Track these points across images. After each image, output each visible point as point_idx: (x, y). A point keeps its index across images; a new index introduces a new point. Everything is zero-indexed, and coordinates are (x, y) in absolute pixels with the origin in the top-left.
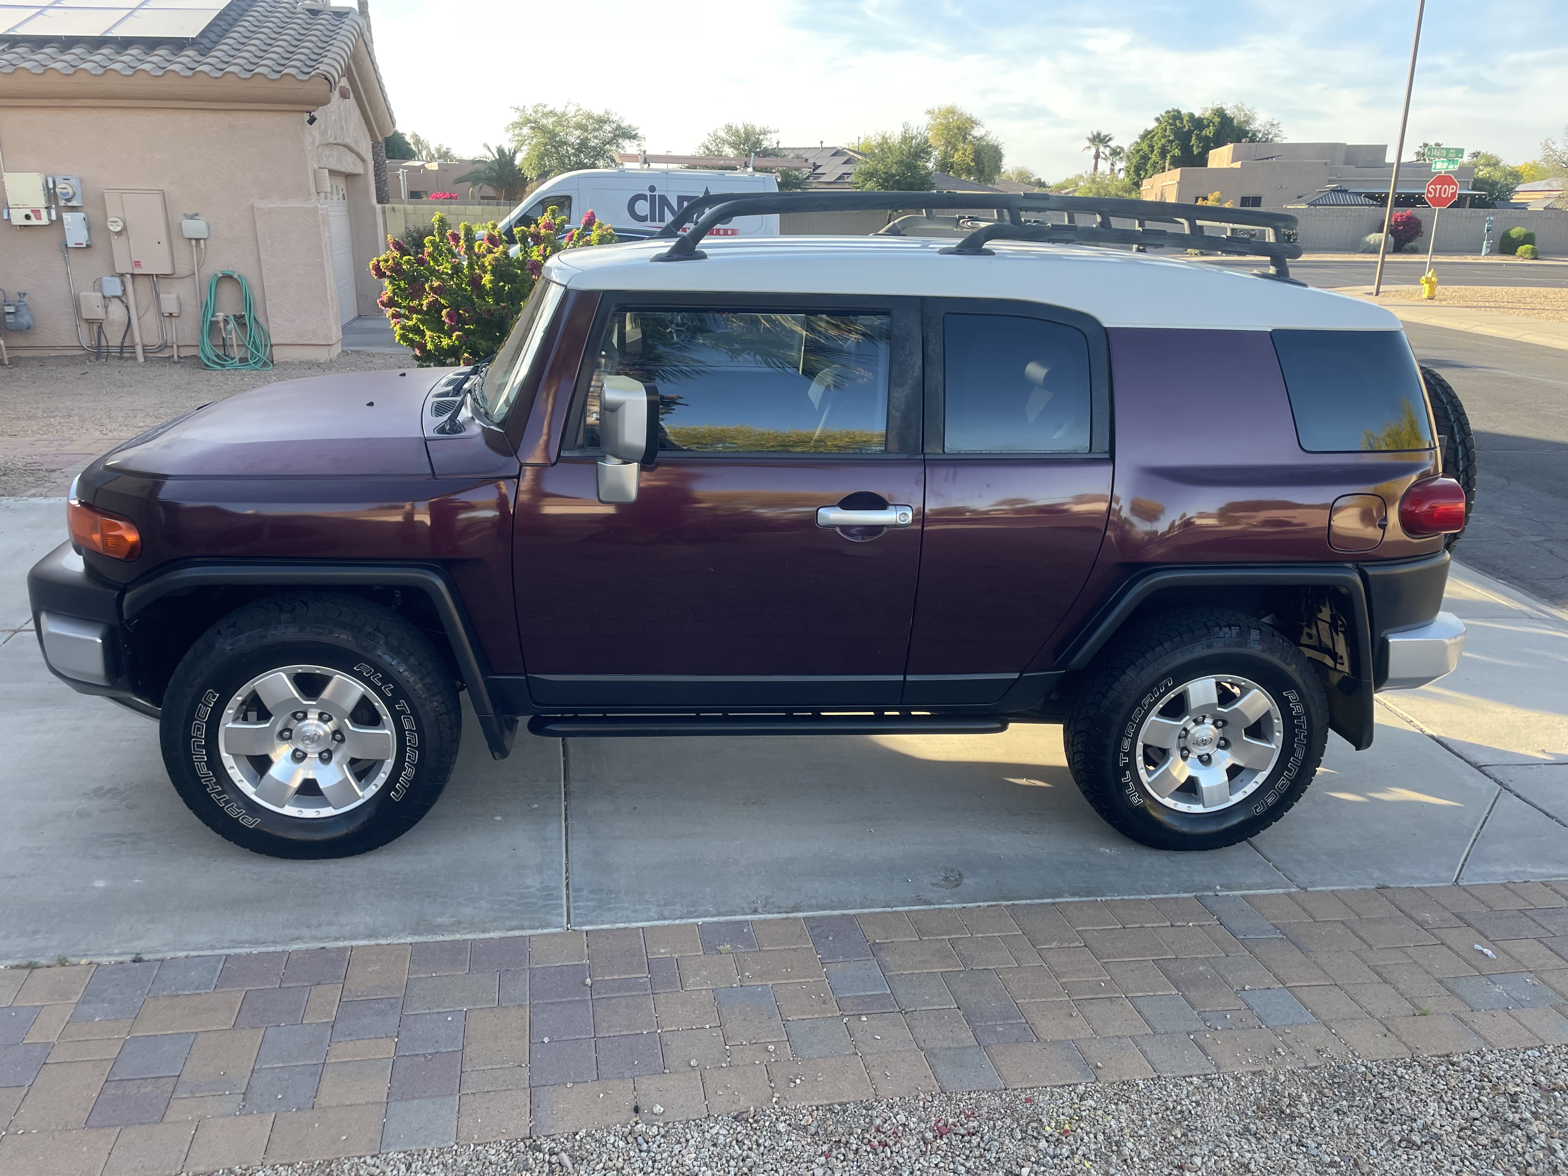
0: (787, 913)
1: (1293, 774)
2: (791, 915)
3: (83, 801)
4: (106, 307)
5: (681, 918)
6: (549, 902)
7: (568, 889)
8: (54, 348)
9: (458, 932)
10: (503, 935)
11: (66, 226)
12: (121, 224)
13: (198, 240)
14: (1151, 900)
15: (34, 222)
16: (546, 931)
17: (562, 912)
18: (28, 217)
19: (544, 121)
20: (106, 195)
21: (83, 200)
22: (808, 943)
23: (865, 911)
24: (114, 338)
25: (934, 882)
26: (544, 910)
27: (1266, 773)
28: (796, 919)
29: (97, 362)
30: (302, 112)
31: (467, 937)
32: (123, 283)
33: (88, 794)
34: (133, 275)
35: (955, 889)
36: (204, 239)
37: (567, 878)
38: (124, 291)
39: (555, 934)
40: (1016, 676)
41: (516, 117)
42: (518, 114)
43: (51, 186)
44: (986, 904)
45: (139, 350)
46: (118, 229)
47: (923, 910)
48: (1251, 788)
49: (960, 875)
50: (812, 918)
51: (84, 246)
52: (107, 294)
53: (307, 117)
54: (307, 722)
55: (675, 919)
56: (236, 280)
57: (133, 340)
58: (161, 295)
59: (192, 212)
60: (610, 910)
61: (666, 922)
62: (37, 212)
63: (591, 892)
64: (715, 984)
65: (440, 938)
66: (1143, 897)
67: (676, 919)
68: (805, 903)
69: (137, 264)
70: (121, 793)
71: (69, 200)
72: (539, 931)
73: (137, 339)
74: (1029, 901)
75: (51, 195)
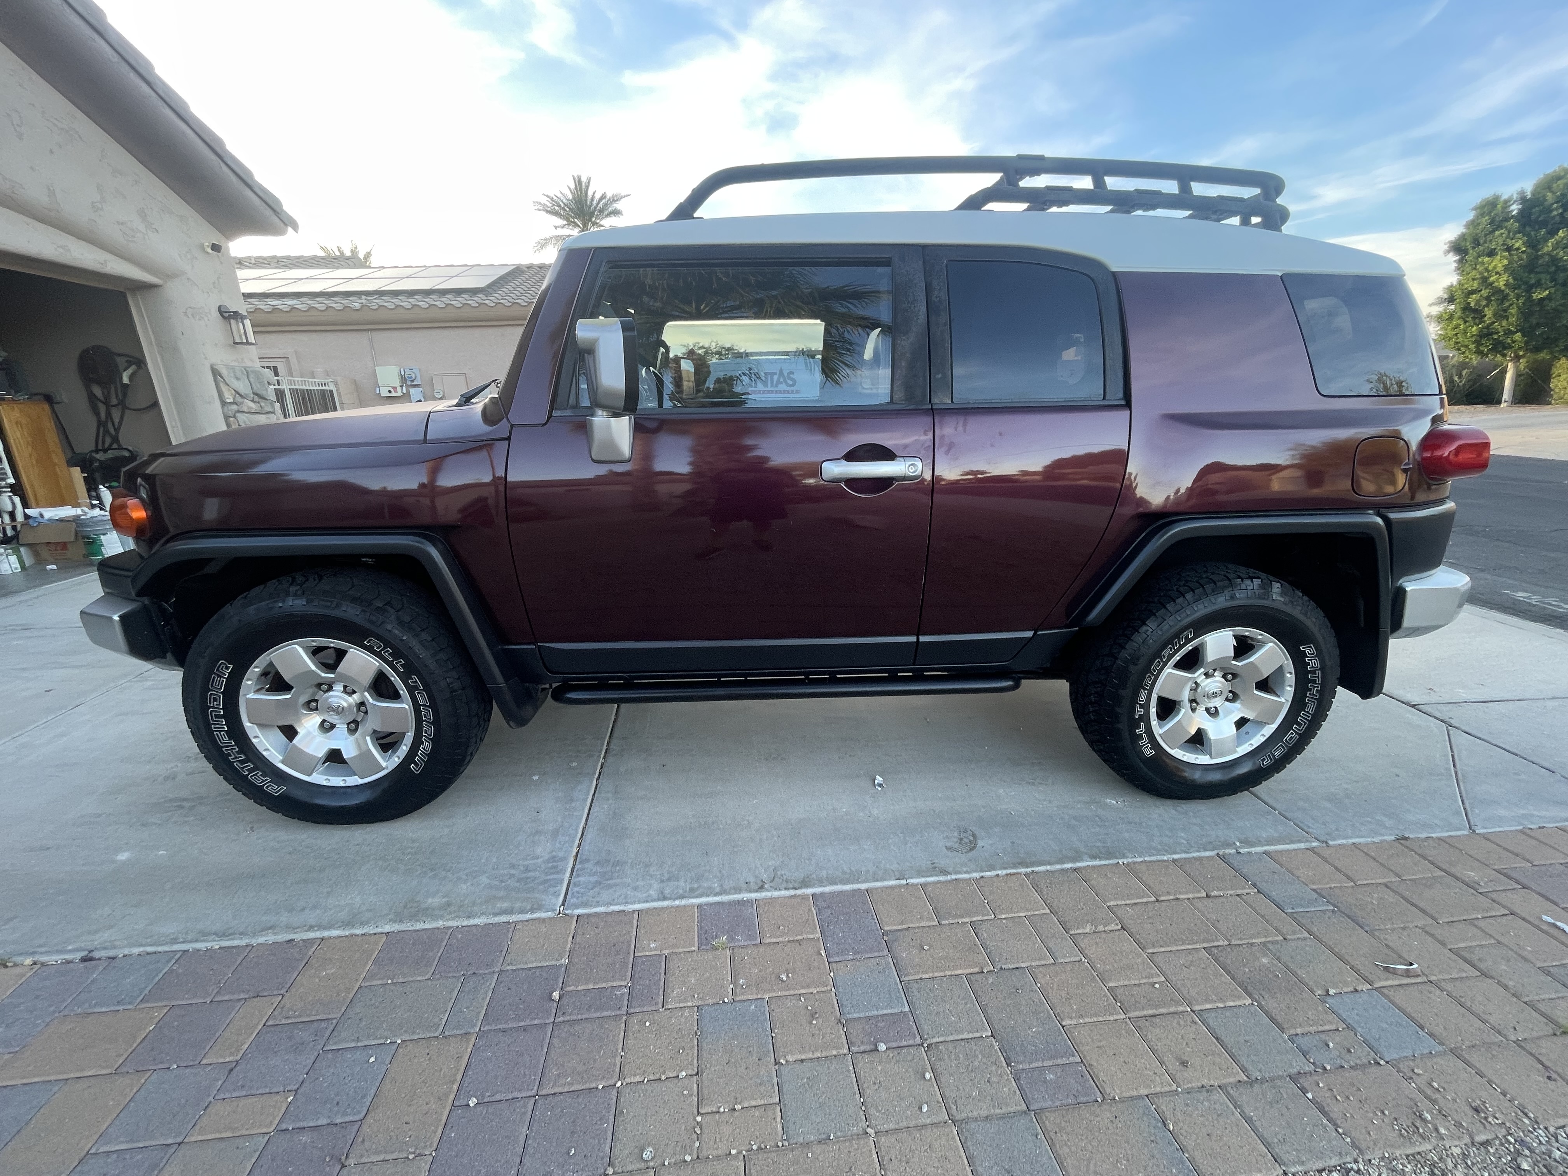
0: (795, 889)
1: (1303, 728)
2: (799, 892)
5: (682, 897)
6: (552, 877)
7: (575, 860)
9: (441, 917)
10: (489, 921)
12: (441, 392)
14: (1174, 861)
15: (393, 394)
16: (535, 916)
17: (560, 891)
18: (390, 392)
21: (422, 381)
22: (813, 933)
23: (878, 884)
25: (949, 845)
26: (541, 887)
27: (1274, 726)
28: (804, 897)
31: (450, 924)
35: (970, 854)
37: (579, 846)
39: (543, 920)
40: (1029, 634)
43: (403, 374)
44: (1004, 872)
47: (938, 882)
48: (1257, 740)
49: (974, 836)
50: (822, 894)
55: (674, 899)
60: (610, 887)
61: (665, 904)
62: (395, 389)
63: (597, 863)
64: (701, 999)
65: (419, 926)
66: (1165, 858)
67: (677, 898)
68: (814, 876)
72: (528, 916)
74: (1048, 868)
75: (403, 379)
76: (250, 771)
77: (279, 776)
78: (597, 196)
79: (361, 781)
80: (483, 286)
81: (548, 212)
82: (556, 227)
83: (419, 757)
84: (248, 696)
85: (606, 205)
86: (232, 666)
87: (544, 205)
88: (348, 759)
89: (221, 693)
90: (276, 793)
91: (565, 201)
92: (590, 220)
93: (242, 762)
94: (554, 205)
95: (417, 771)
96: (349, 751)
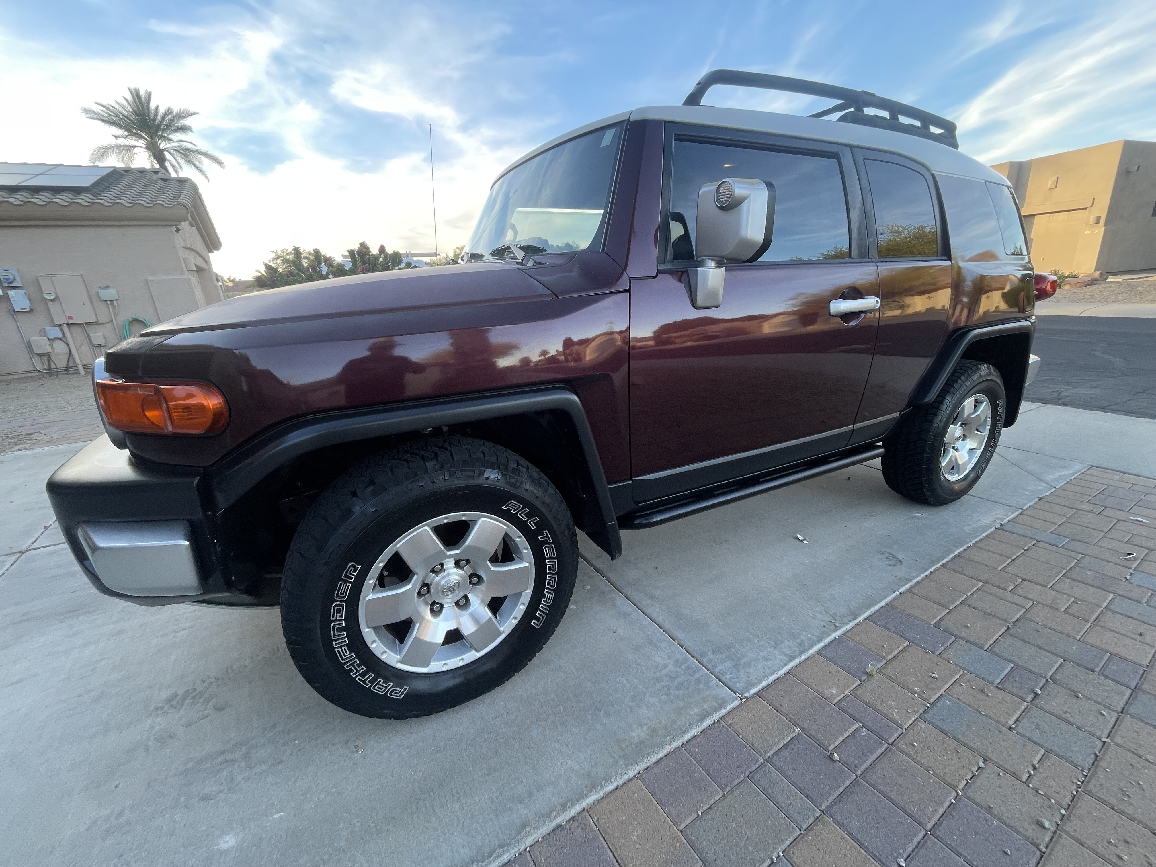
3: (158, 720)
4: (52, 346)
8: (16, 373)
11: (11, 299)
13: (111, 301)
19: (288, 257)
20: (39, 278)
24: (61, 362)
29: (50, 378)
30: (170, 226)
32: (62, 330)
33: (162, 708)
34: (68, 324)
36: (116, 300)
38: (63, 334)
41: (273, 256)
42: (274, 254)
45: (80, 368)
46: (52, 298)
51: (28, 310)
52: (51, 337)
53: (174, 228)
54: (445, 573)
56: (143, 322)
57: (74, 362)
58: (91, 335)
59: (105, 285)
69: (70, 317)
70: (201, 693)
71: (11, 283)
73: (78, 361)
76: (372, 682)
77: (401, 677)
78: (162, 111)
79: (479, 655)
80: (87, 186)
81: (104, 121)
82: (116, 137)
83: (540, 611)
84: (367, 599)
85: (172, 121)
86: (360, 567)
87: (98, 114)
88: (468, 635)
89: (345, 601)
90: (400, 696)
91: (124, 112)
92: (157, 132)
93: (363, 675)
94: (110, 115)
95: (538, 625)
96: (468, 628)
